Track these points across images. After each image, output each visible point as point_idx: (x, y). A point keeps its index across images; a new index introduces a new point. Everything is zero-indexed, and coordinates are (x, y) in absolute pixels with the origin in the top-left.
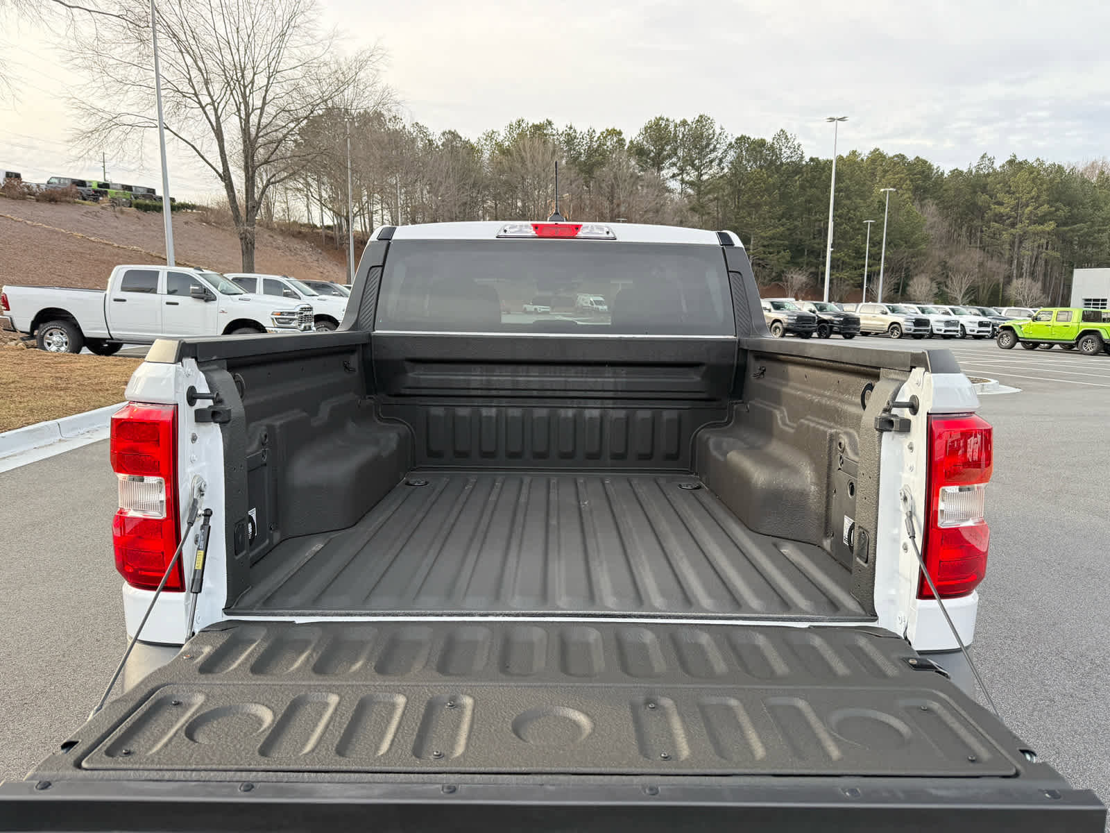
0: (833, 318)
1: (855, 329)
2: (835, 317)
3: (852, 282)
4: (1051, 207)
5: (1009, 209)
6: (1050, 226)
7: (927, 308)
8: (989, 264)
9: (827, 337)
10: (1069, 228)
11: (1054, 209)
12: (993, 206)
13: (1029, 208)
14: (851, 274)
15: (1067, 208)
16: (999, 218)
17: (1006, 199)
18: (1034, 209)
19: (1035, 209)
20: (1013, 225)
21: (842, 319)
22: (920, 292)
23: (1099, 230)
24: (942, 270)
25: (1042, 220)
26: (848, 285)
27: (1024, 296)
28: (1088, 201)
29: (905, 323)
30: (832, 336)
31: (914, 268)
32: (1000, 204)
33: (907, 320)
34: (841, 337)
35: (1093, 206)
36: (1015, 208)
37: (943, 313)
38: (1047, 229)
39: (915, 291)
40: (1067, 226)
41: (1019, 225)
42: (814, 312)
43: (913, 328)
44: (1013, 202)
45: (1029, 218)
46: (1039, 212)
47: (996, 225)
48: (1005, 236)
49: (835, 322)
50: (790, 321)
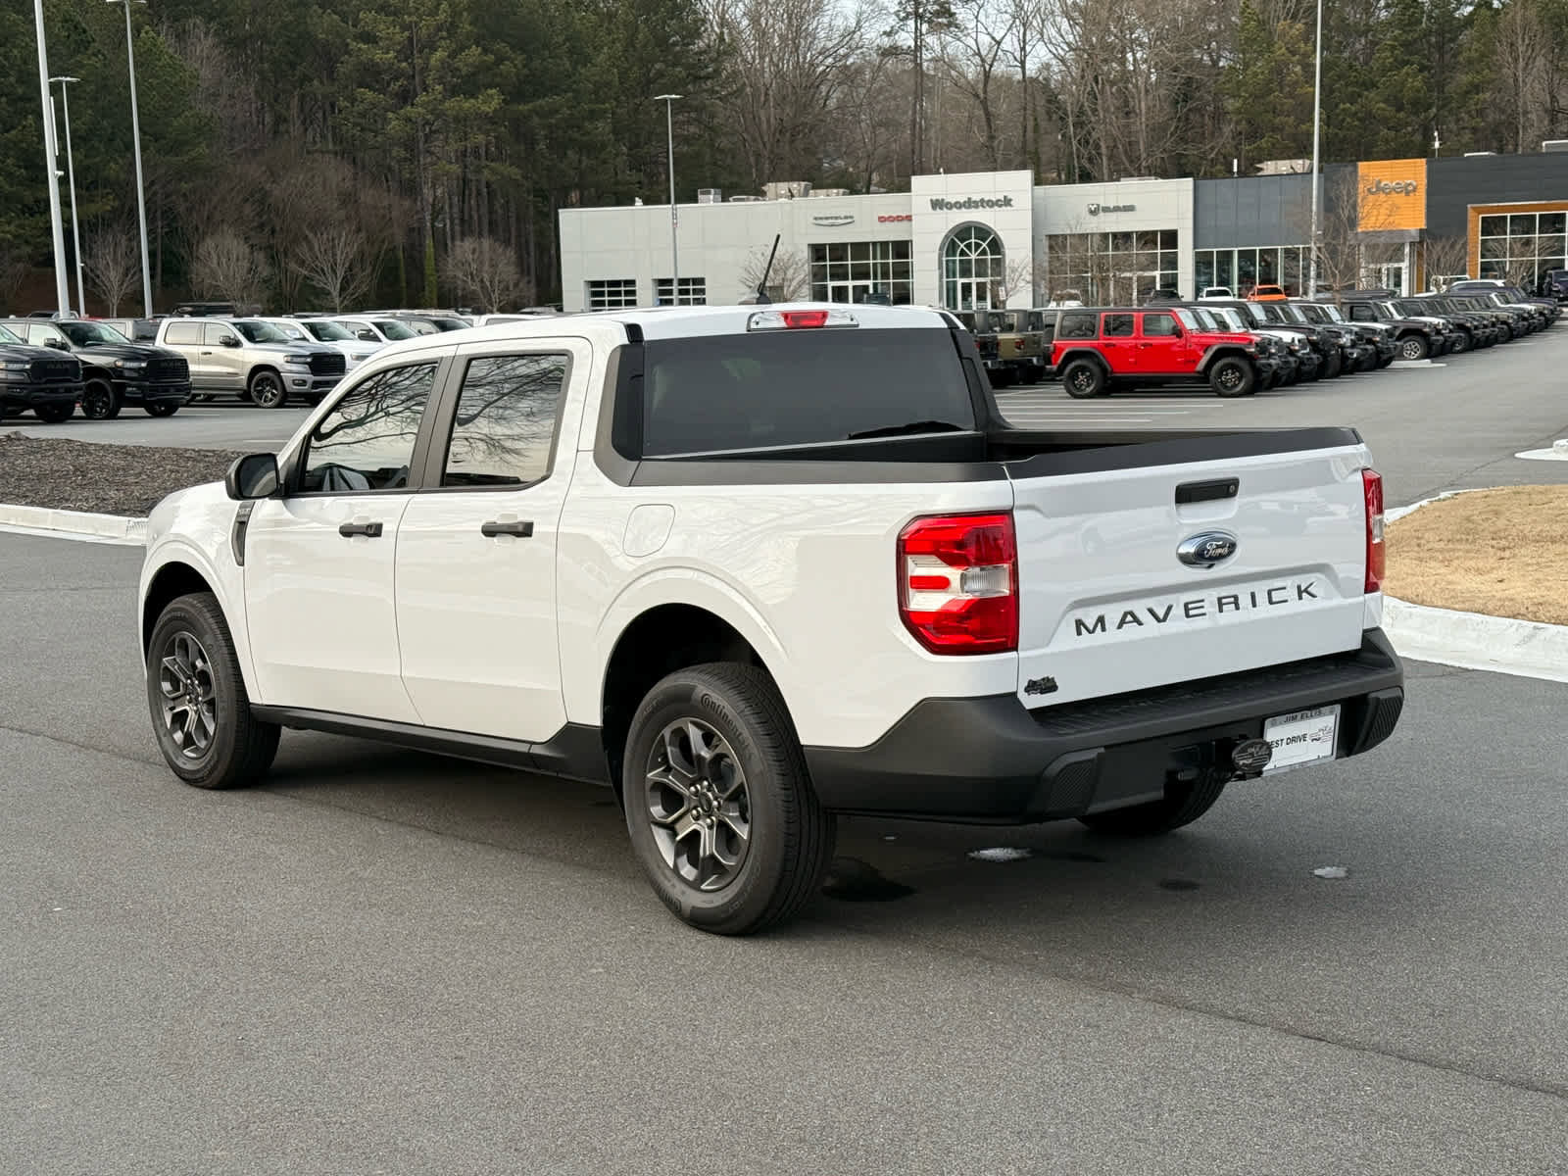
0: (119, 364)
1: (178, 389)
2: (126, 359)
3: (28, 250)
4: (485, 51)
5: (392, 54)
6: (490, 102)
7: (324, 326)
8: (368, 196)
9: (112, 415)
10: (530, 106)
11: (491, 58)
12: (353, 45)
13: (439, 54)
14: (21, 226)
15: (520, 59)
16: (371, 75)
17: (384, 28)
18: (449, 56)
19: (453, 55)
20: (406, 97)
21: (144, 365)
22: (226, 277)
23: (592, 112)
24: (259, 215)
25: (469, 86)
26: (19, 259)
27: (482, 281)
28: (561, 39)
29: (289, 367)
30: (124, 411)
31: (190, 210)
32: (369, 38)
33: (293, 358)
34: (141, 411)
35: (571, 52)
36: (407, 52)
37: (362, 337)
38: (485, 108)
39: (213, 275)
40: (526, 103)
41: (422, 98)
42: (64, 347)
43: (311, 378)
44: (401, 37)
45: (441, 80)
46: (461, 64)
47: (369, 95)
48: (394, 125)
49: (127, 374)
50: (12, 377)
